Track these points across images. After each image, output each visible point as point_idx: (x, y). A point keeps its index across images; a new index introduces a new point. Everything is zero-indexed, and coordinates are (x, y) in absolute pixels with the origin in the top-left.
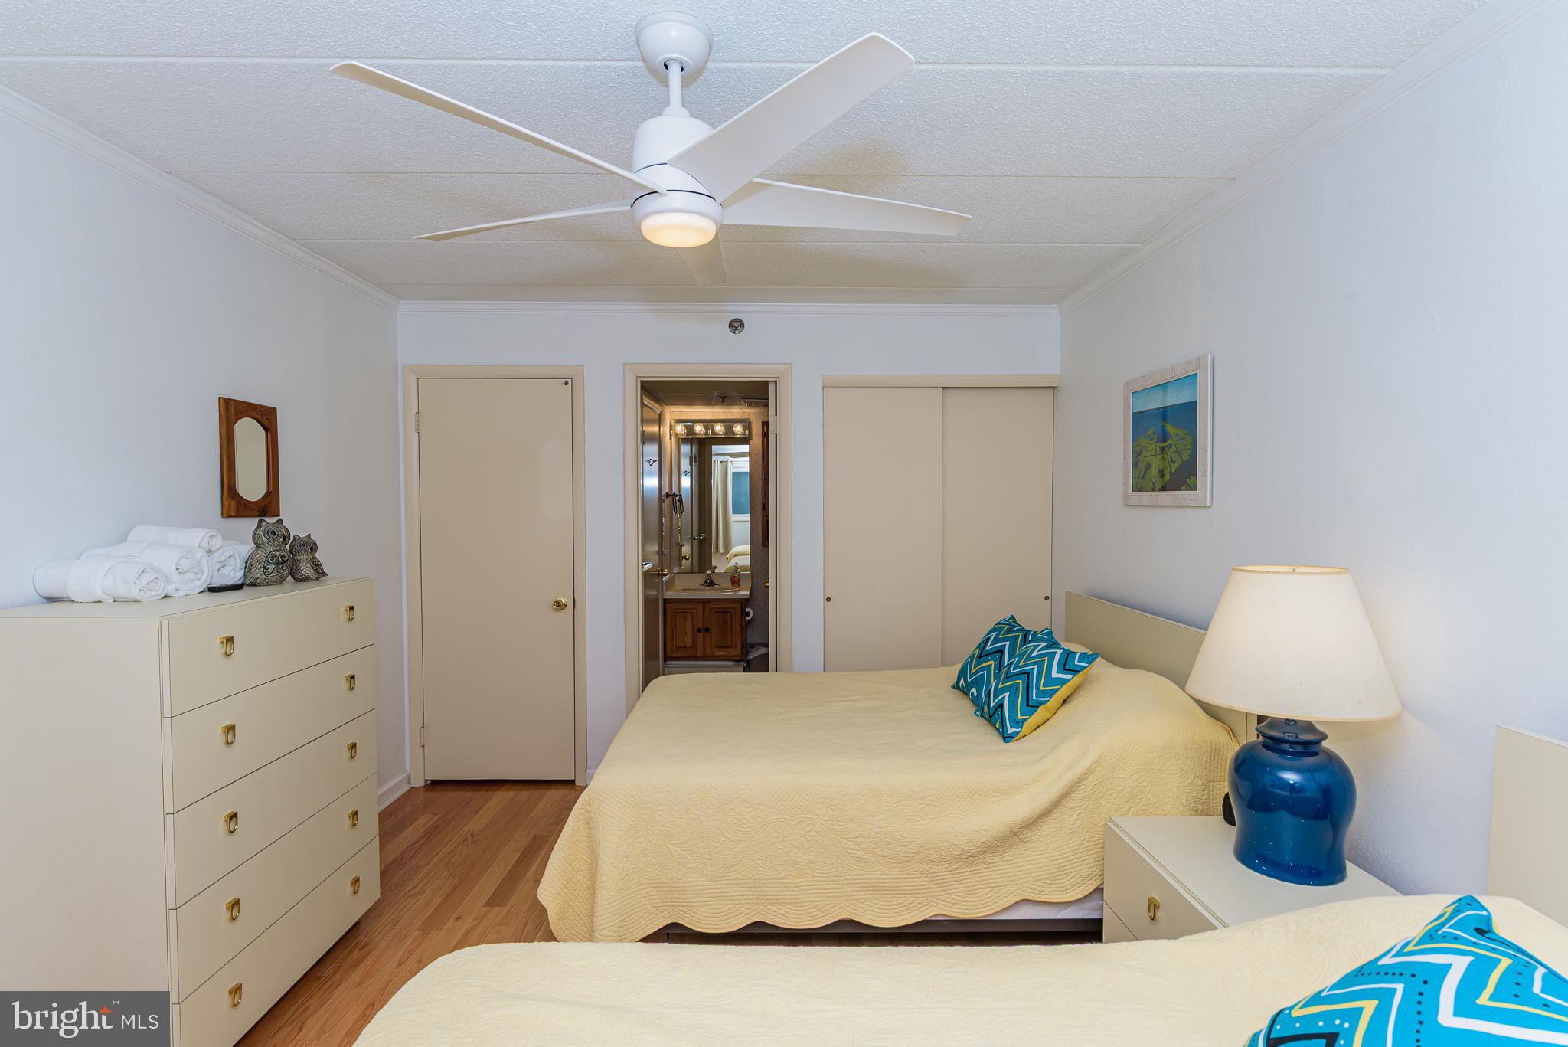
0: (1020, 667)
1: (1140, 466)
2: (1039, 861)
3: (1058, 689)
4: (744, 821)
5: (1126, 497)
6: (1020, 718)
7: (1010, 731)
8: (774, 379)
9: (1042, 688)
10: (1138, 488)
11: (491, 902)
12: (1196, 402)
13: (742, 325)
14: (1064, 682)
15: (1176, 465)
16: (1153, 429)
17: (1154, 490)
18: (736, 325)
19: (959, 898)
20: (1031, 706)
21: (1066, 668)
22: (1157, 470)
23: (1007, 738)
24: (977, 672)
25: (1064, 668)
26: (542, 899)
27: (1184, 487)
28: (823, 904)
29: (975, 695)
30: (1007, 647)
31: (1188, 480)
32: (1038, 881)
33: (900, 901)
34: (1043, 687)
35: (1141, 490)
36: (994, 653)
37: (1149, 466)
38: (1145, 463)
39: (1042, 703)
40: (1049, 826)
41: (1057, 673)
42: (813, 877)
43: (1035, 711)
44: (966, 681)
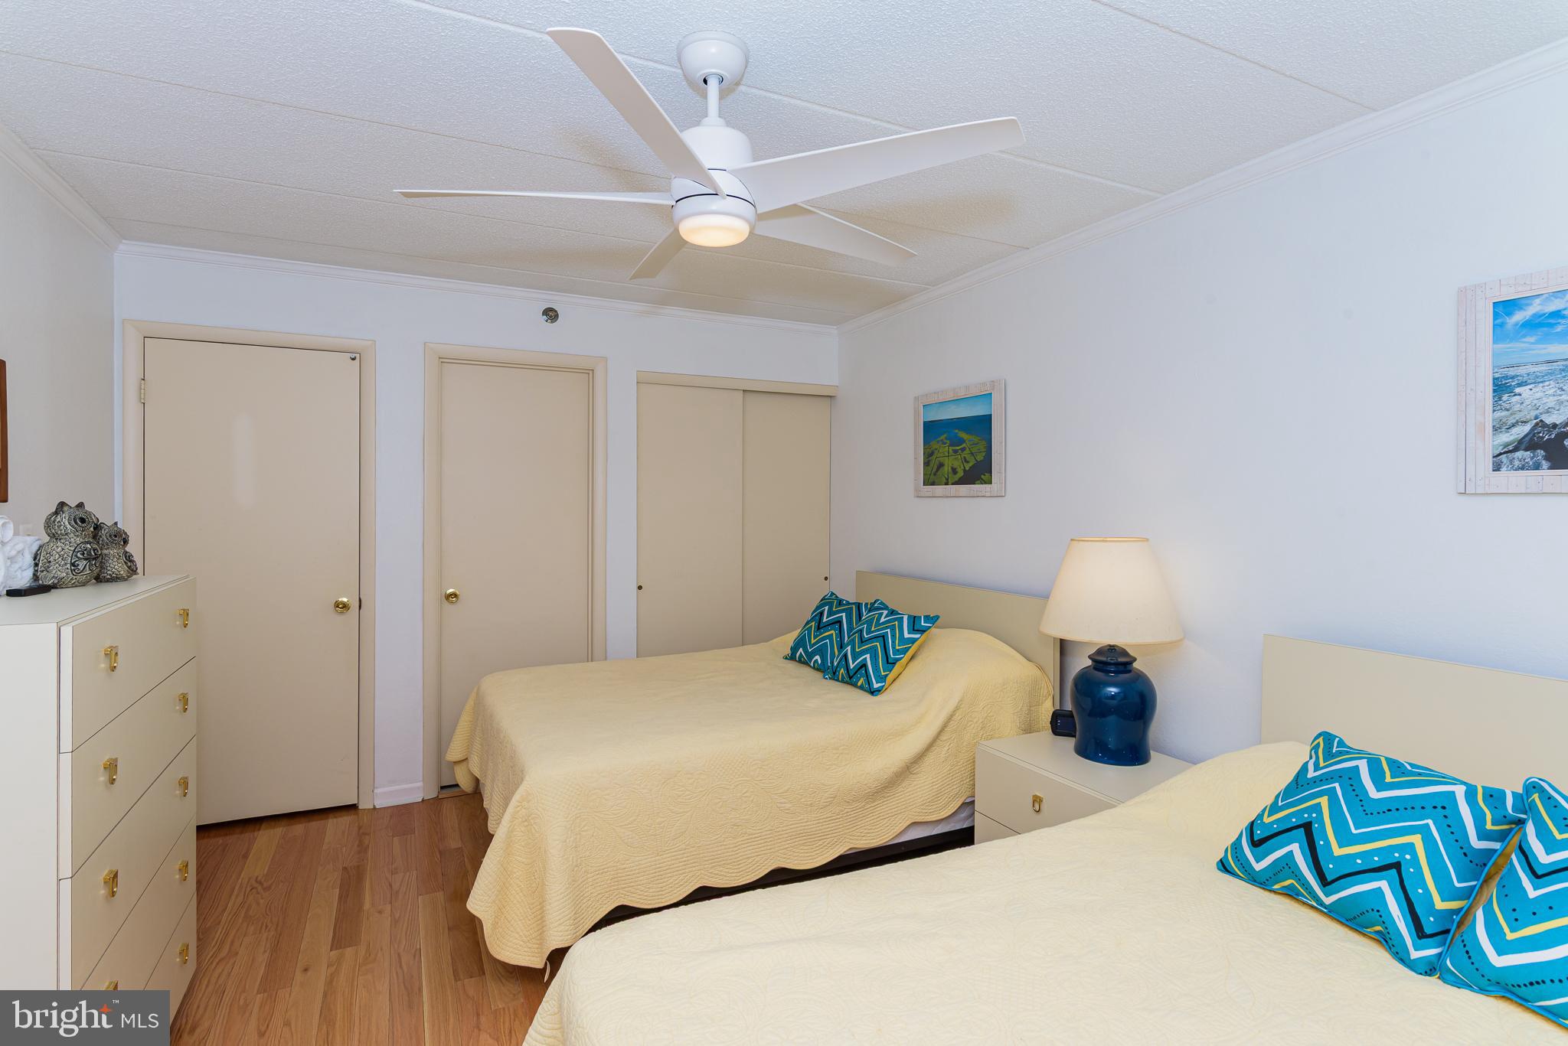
0: (873, 632)
1: (932, 465)
2: (923, 788)
3: (910, 647)
4: (688, 793)
5: (917, 490)
6: (883, 674)
7: (876, 686)
8: (587, 372)
9: (897, 648)
10: (928, 482)
11: (338, 943)
12: (991, 415)
13: (557, 316)
14: (914, 641)
15: (971, 464)
16: (945, 435)
17: (947, 484)
18: (551, 314)
19: (866, 831)
20: (890, 663)
21: (915, 628)
22: (950, 468)
23: (873, 692)
24: (818, 642)
25: (914, 630)
26: (476, 910)
27: (979, 482)
28: (758, 859)
29: (820, 662)
30: (844, 618)
31: (982, 476)
32: (923, 805)
33: (820, 843)
34: (899, 646)
35: (933, 484)
36: (833, 624)
37: (941, 465)
38: (937, 463)
39: (898, 660)
40: (930, 758)
41: (909, 633)
42: (749, 835)
43: (893, 667)
44: (806, 651)
